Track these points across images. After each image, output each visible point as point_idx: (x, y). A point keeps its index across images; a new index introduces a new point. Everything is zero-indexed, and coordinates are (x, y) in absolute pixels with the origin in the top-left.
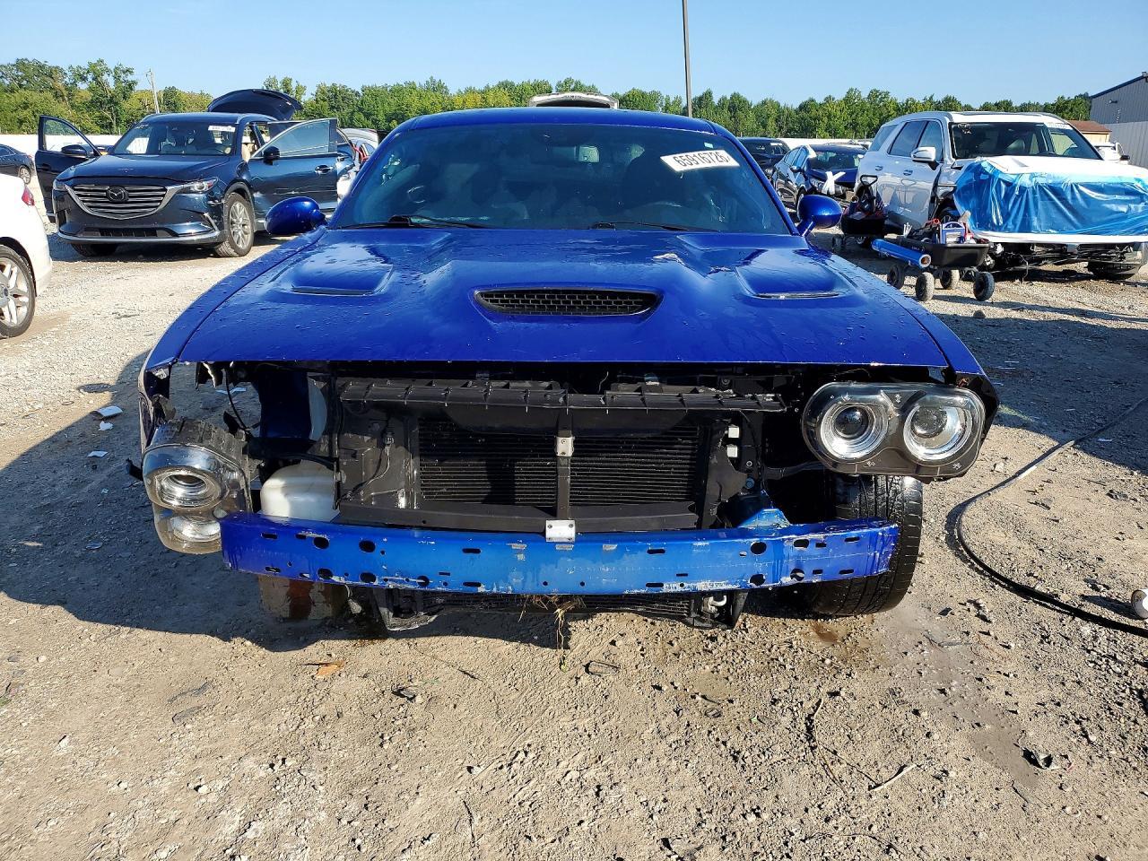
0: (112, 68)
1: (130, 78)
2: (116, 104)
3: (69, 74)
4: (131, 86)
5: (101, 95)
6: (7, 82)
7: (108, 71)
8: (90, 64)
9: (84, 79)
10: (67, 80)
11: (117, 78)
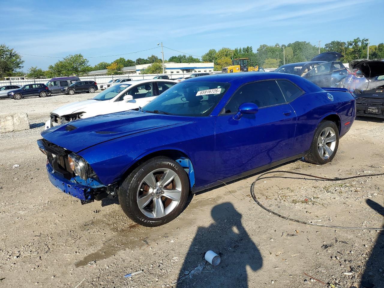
0: (361, 40)
1: (367, 42)
2: (361, 51)
3: (347, 44)
4: (367, 45)
5: (356, 49)
6: (327, 49)
7: (360, 41)
8: (354, 39)
9: (351, 45)
10: (346, 46)
11: (362, 43)
